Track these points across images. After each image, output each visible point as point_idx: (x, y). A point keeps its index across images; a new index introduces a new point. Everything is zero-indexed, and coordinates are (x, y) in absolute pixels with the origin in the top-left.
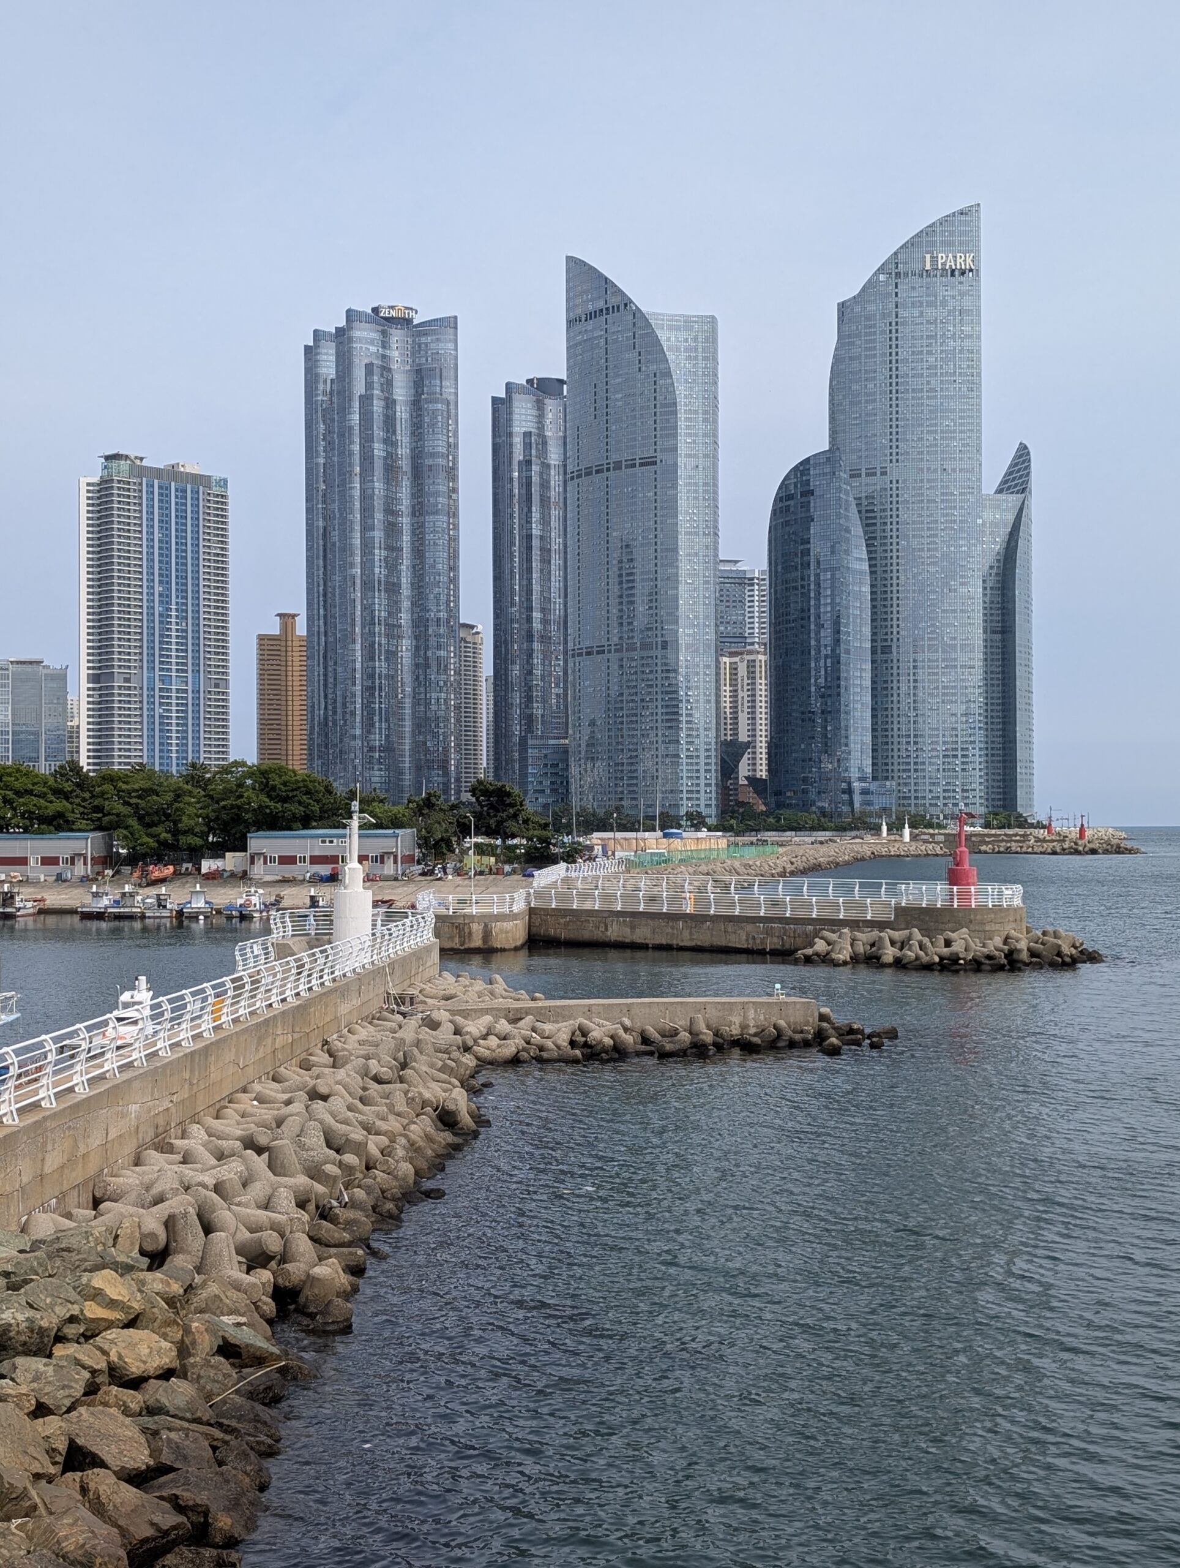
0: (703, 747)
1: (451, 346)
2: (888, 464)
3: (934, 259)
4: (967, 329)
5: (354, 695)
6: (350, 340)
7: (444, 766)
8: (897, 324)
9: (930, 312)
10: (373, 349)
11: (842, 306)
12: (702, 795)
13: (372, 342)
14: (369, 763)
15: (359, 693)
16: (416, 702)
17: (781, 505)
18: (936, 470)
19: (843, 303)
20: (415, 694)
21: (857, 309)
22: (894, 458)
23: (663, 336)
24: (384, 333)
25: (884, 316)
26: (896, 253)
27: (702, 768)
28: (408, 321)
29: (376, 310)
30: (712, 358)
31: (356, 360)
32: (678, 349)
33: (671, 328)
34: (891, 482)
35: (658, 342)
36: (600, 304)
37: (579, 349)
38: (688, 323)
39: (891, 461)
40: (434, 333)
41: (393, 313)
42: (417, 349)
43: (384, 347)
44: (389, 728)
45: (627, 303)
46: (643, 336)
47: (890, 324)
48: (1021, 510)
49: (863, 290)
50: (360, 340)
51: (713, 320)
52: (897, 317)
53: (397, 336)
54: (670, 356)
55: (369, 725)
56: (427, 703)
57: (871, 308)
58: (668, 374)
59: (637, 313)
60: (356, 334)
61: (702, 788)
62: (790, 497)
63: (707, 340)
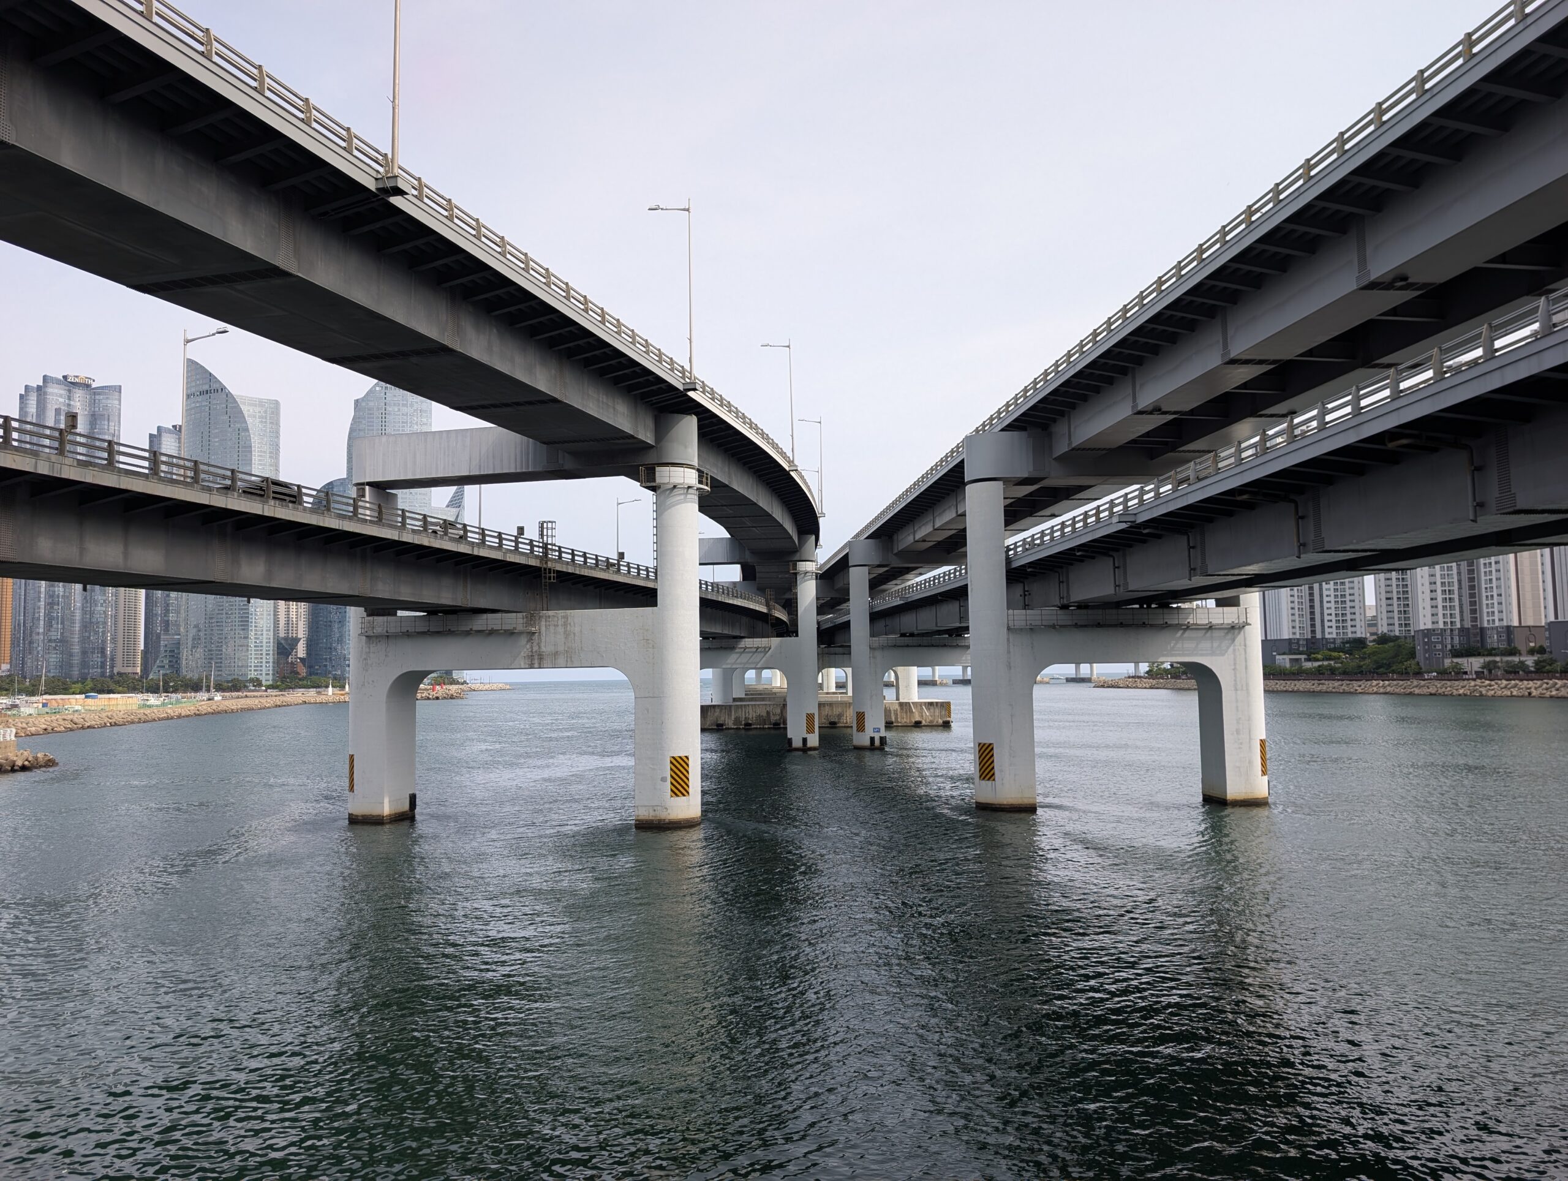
0: (265, 641)
1: (117, 402)
4: (424, 420)
5: (39, 608)
6: (45, 393)
7: (103, 651)
8: (385, 414)
9: (405, 410)
10: (61, 400)
11: (357, 402)
12: (264, 668)
13: (61, 396)
14: (47, 650)
15: (43, 607)
16: (84, 612)
20: (83, 608)
21: (364, 404)
23: (245, 409)
24: (69, 391)
25: (378, 409)
27: (264, 653)
28: (88, 386)
29: (65, 377)
30: (276, 424)
31: (49, 406)
32: (255, 417)
33: (250, 405)
35: (241, 412)
36: (206, 387)
37: (193, 412)
38: (261, 403)
40: (105, 394)
41: (77, 380)
42: (93, 403)
43: (69, 399)
44: (63, 628)
45: (223, 389)
46: (232, 408)
47: (382, 414)
49: (367, 394)
50: (52, 394)
51: (277, 403)
52: (385, 410)
53: (78, 394)
54: (249, 420)
55: (49, 625)
56: (92, 613)
57: (371, 404)
58: (247, 430)
59: (228, 395)
60: (49, 390)
61: (264, 664)
63: (273, 413)
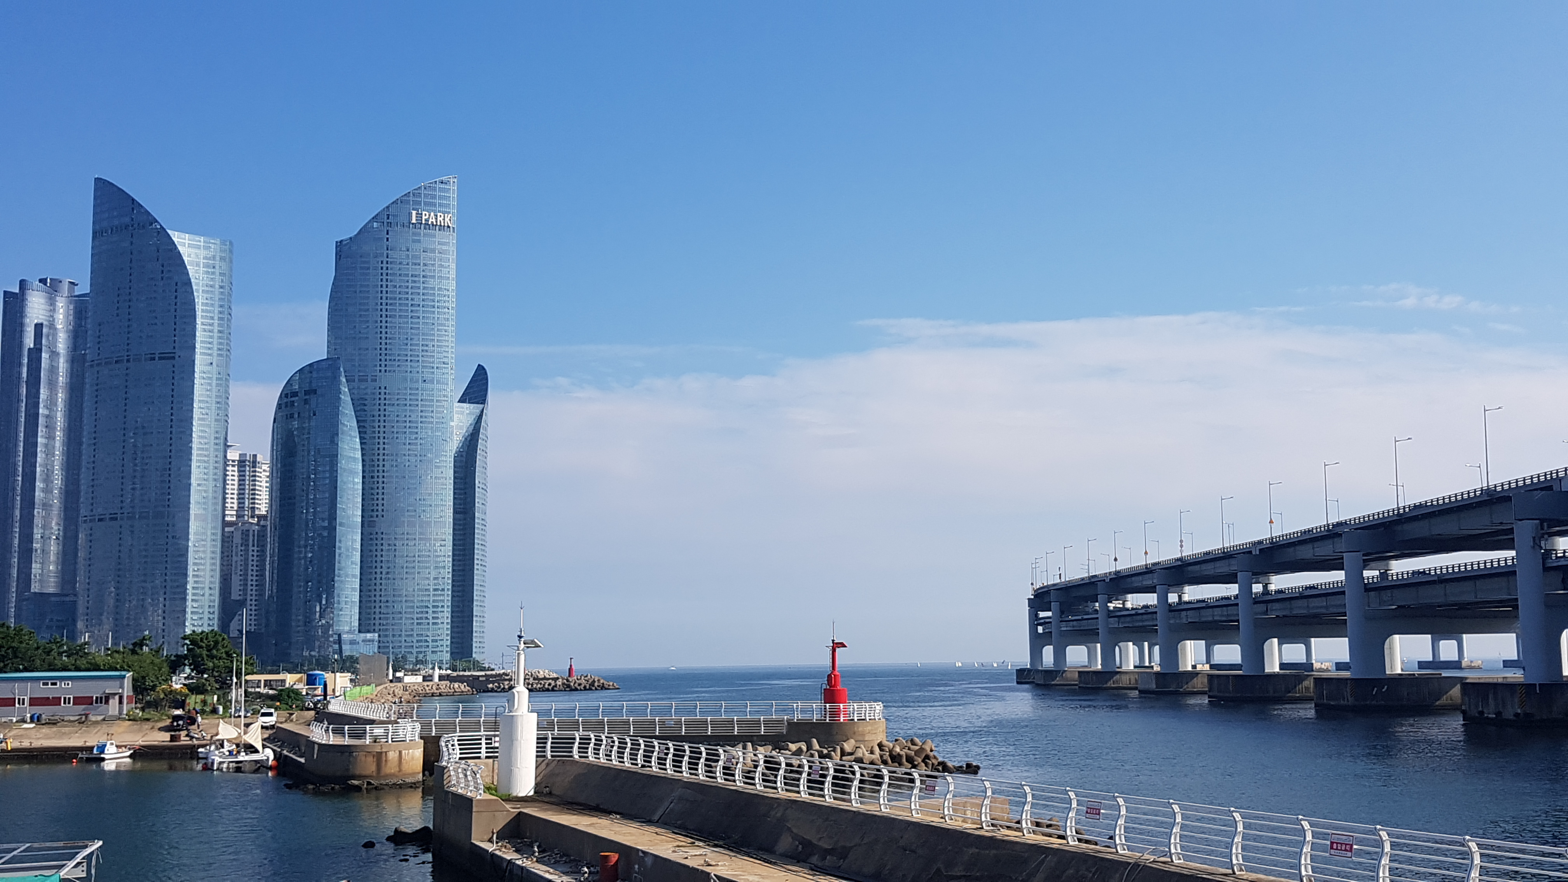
0: (207, 604)
2: (378, 374)
3: (419, 216)
8: (387, 263)
11: (340, 245)
17: (285, 400)
18: (417, 381)
19: (341, 241)
21: (353, 248)
22: (383, 369)
23: (184, 252)
25: (376, 255)
26: (388, 207)
27: (206, 622)
32: (198, 264)
33: (191, 247)
34: (380, 388)
35: (179, 257)
36: (126, 221)
37: (104, 257)
39: (380, 371)
46: (166, 251)
47: (382, 262)
48: (480, 417)
49: (359, 233)
52: (387, 257)
54: (191, 269)
57: (365, 248)
58: (188, 284)
62: (295, 394)
63: (224, 259)
